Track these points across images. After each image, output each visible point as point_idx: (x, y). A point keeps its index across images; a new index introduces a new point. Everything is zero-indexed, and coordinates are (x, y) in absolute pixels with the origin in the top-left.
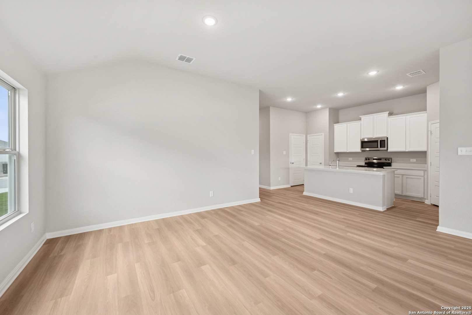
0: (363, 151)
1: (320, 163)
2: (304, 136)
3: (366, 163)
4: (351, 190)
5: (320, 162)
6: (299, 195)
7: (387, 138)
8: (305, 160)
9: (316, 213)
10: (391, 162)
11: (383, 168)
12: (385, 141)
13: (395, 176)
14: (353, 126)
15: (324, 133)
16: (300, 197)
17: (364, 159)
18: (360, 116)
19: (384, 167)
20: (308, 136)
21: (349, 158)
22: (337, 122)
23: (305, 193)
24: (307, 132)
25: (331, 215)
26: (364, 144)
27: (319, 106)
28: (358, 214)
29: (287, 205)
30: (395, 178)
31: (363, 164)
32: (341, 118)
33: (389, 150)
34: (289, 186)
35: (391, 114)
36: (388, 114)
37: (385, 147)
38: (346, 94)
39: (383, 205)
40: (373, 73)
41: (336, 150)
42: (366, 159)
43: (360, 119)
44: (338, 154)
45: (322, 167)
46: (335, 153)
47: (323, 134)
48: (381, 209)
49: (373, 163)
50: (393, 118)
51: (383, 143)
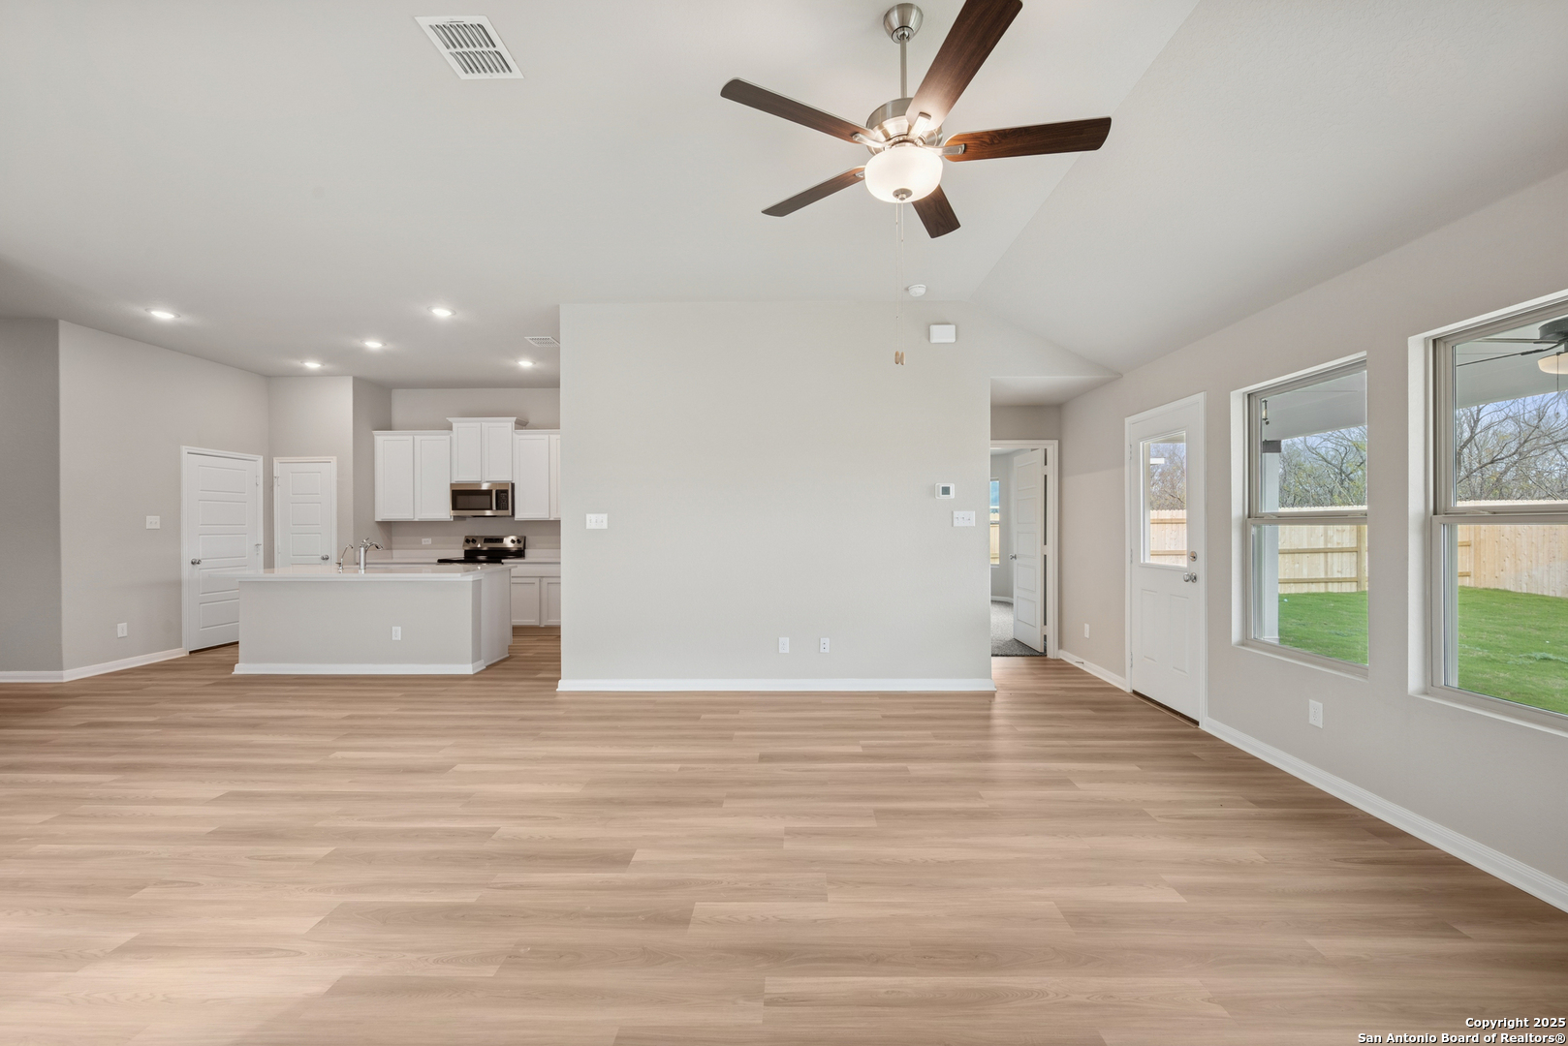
0: (456, 518)
1: (323, 559)
2: (261, 459)
3: (467, 552)
4: (397, 633)
5: (324, 554)
6: (210, 679)
7: (513, 485)
8: (261, 548)
9: (253, 725)
10: (524, 547)
11: (500, 562)
12: (506, 491)
13: (514, 580)
14: (431, 443)
15: (335, 458)
16: (214, 684)
17: (463, 539)
18: (450, 419)
19: (503, 561)
20: (276, 461)
21: (423, 540)
22: (388, 426)
23: (241, 669)
24: (273, 445)
25: (310, 717)
26: (460, 499)
27: (313, 365)
28: (399, 694)
29: (130, 725)
30: (513, 586)
31: (461, 555)
32: (398, 414)
33: (518, 516)
34: (179, 653)
35: (522, 424)
36: (516, 423)
37: (507, 509)
38: (390, 347)
39: (476, 658)
40: (442, 313)
41: (382, 515)
42: (467, 541)
43: (450, 428)
44: (388, 526)
45: (330, 571)
46: (378, 522)
47: (334, 460)
48: (468, 669)
49: (479, 552)
50: (527, 437)
51: (503, 497)
